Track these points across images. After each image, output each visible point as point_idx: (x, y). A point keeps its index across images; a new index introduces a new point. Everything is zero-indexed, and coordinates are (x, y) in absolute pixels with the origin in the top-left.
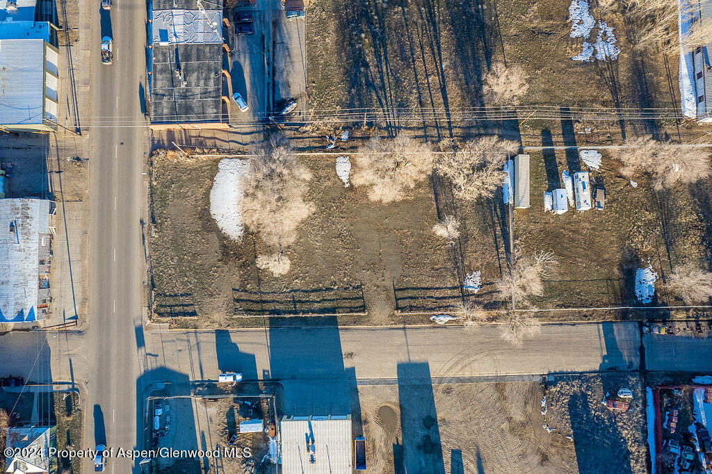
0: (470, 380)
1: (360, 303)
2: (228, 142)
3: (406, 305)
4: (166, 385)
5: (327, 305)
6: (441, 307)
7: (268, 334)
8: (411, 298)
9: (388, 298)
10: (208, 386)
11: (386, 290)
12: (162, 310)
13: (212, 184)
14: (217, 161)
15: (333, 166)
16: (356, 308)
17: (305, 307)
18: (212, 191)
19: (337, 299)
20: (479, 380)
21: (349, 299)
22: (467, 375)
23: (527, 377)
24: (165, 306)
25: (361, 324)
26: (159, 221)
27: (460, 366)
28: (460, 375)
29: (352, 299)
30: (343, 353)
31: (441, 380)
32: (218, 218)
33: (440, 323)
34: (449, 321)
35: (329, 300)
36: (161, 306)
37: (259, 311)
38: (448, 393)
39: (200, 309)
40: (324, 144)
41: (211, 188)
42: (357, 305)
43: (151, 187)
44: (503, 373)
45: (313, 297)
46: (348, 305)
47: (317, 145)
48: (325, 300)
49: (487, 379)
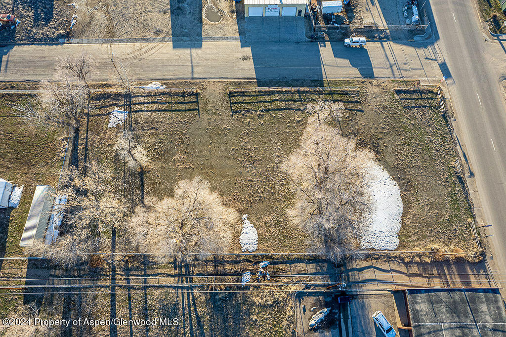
0: (136, 40)
1: (234, 99)
2: (392, 270)
3: (188, 98)
4: (412, 38)
5: (267, 98)
6: (154, 96)
7: (324, 76)
8: (182, 103)
9: (205, 104)
10: (375, 37)
11: (207, 111)
12: (430, 96)
13: (402, 219)
14: (401, 246)
15: (261, 240)
16: (237, 96)
17: (289, 96)
18: (401, 211)
19: (257, 103)
20: (128, 41)
21: (245, 103)
22: (138, 44)
23: (84, 42)
24: (428, 98)
25: (235, 82)
26: (454, 179)
27: (144, 50)
28: (145, 44)
29: (242, 103)
30: (252, 60)
31: (163, 40)
32: (390, 182)
33: (157, 83)
34: (147, 84)
35: (265, 102)
36: (431, 99)
37: (334, 94)
38: (157, 31)
39: (393, 95)
40: (272, 268)
41: (404, 215)
42: (237, 98)
43: (473, 217)
44: (105, 45)
45: (282, 105)
46: (246, 98)
47: (281, 267)
48: (269, 102)
49: (121, 41)
